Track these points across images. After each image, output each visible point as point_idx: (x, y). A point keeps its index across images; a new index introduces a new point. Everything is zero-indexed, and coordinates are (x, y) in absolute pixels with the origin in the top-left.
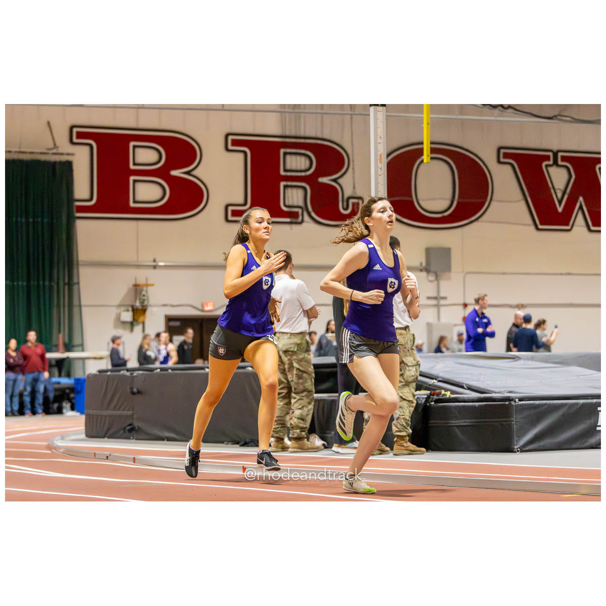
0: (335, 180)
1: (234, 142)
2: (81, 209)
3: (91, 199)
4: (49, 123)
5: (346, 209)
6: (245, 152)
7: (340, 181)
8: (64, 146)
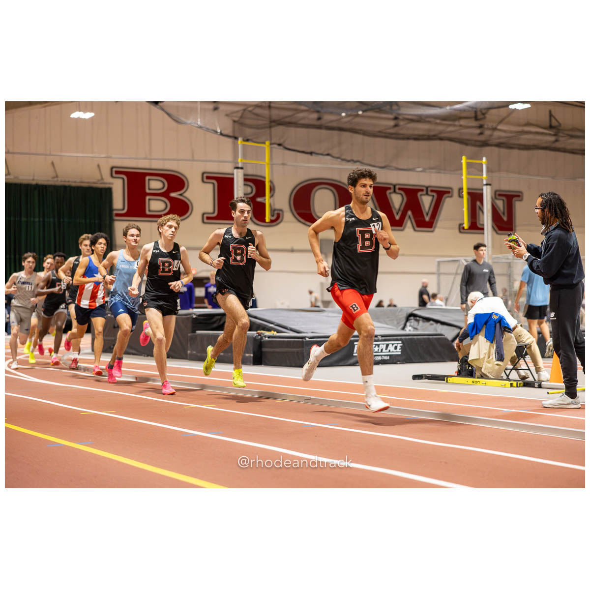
1: (207, 177)
2: (117, 215)
3: (124, 209)
4: (99, 166)
5: (272, 216)
6: (213, 184)
8: (107, 179)
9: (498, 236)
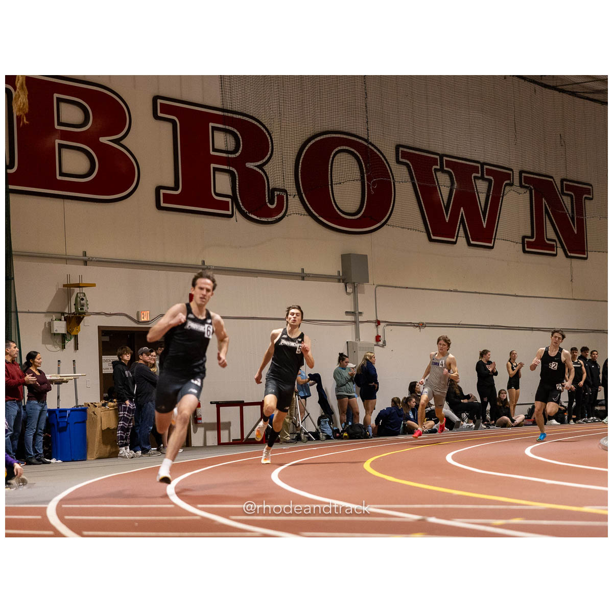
0: (260, 167)
1: (163, 107)
3: (12, 167)
5: (272, 203)
6: (174, 122)
7: (265, 168)
9: (569, 259)
